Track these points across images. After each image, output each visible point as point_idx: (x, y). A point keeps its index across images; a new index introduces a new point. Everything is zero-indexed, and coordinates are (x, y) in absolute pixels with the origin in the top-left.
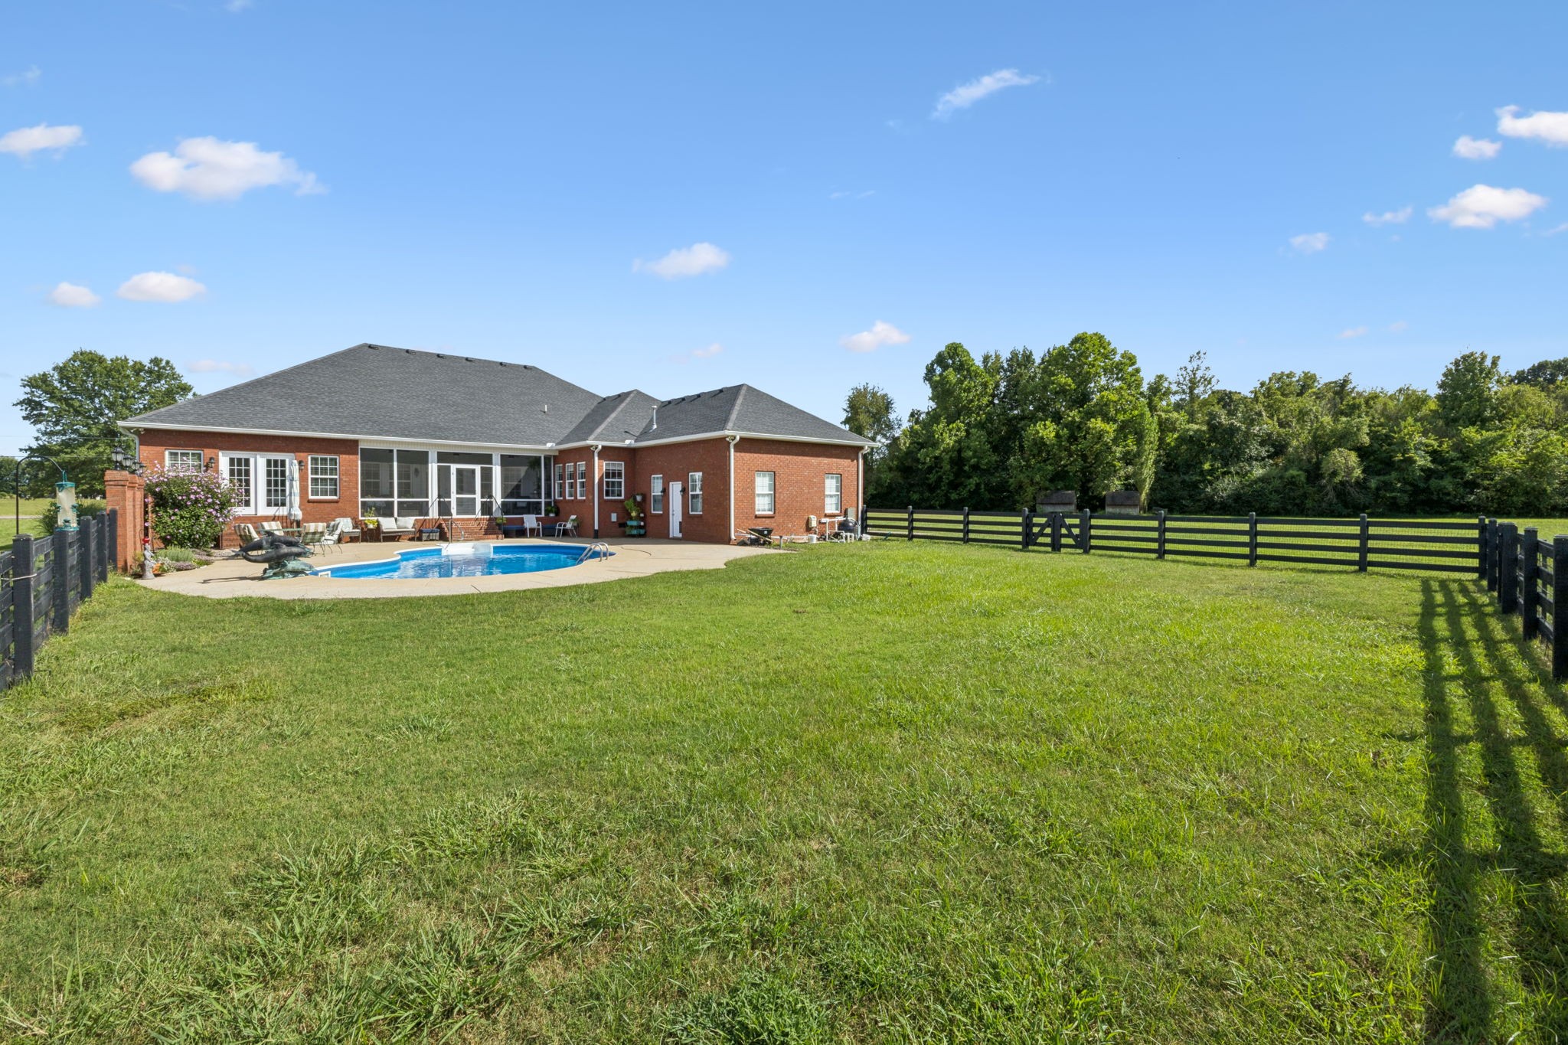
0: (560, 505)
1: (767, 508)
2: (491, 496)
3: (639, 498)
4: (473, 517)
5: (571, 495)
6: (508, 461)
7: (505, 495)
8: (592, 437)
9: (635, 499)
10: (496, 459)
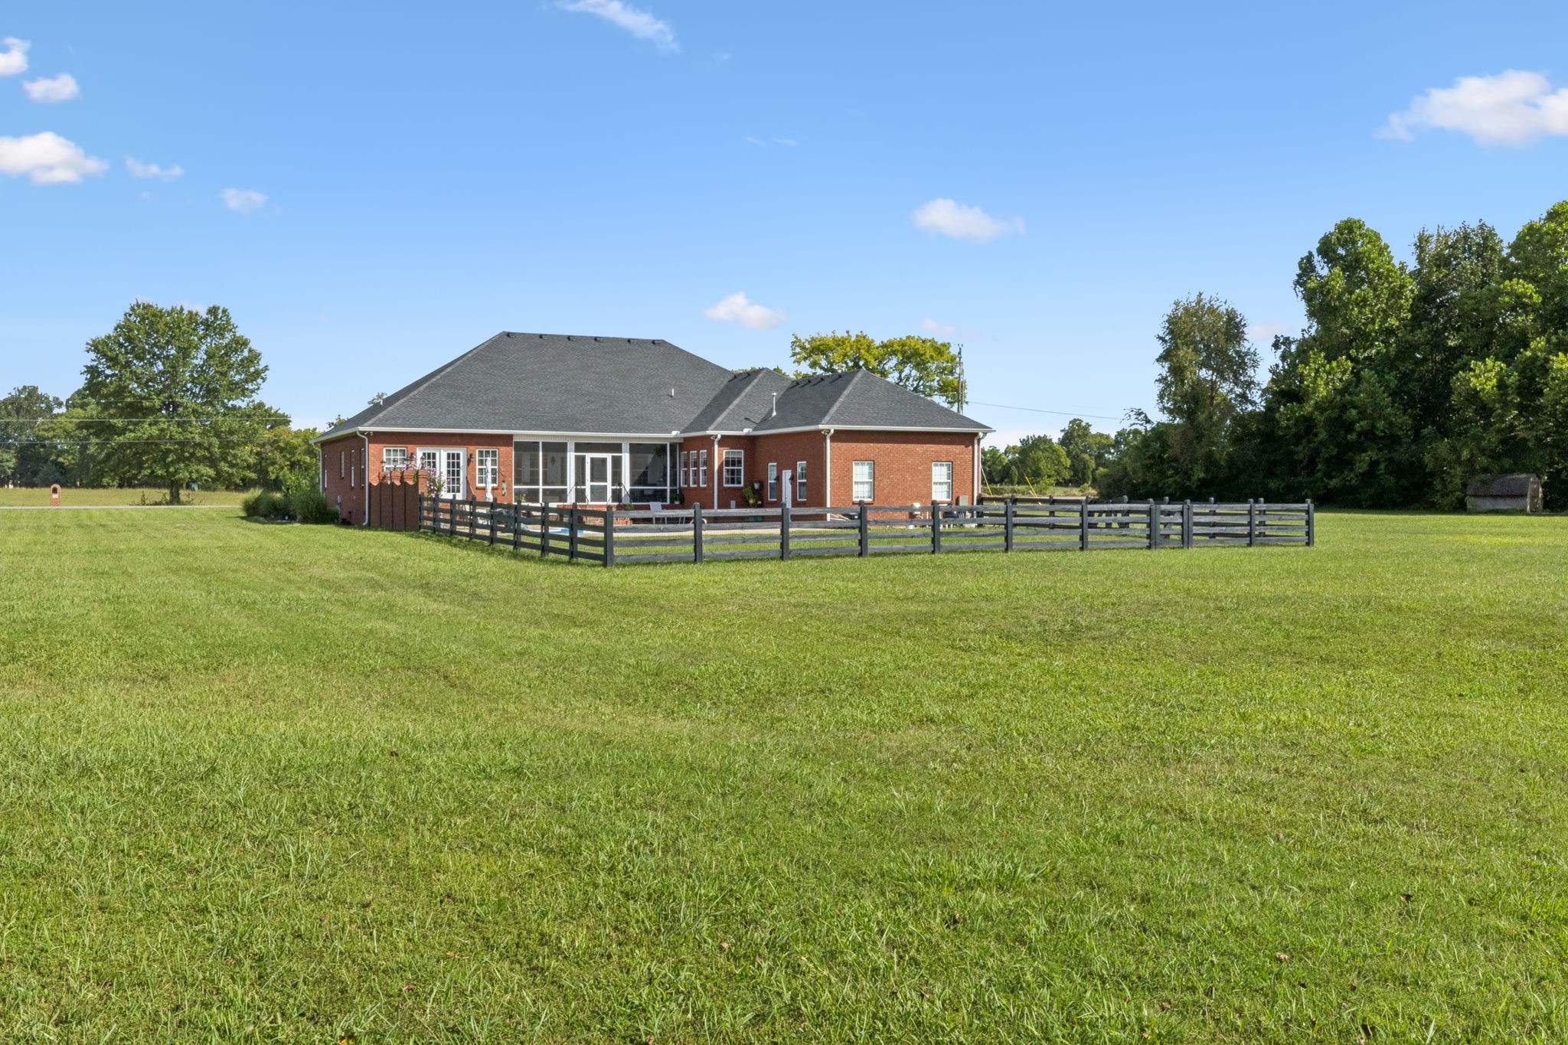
0: (685, 493)
1: (866, 495)
2: (620, 484)
3: (756, 486)
4: (604, 503)
5: (694, 483)
6: (635, 449)
7: (633, 483)
8: (713, 426)
9: (753, 487)
10: (626, 447)
